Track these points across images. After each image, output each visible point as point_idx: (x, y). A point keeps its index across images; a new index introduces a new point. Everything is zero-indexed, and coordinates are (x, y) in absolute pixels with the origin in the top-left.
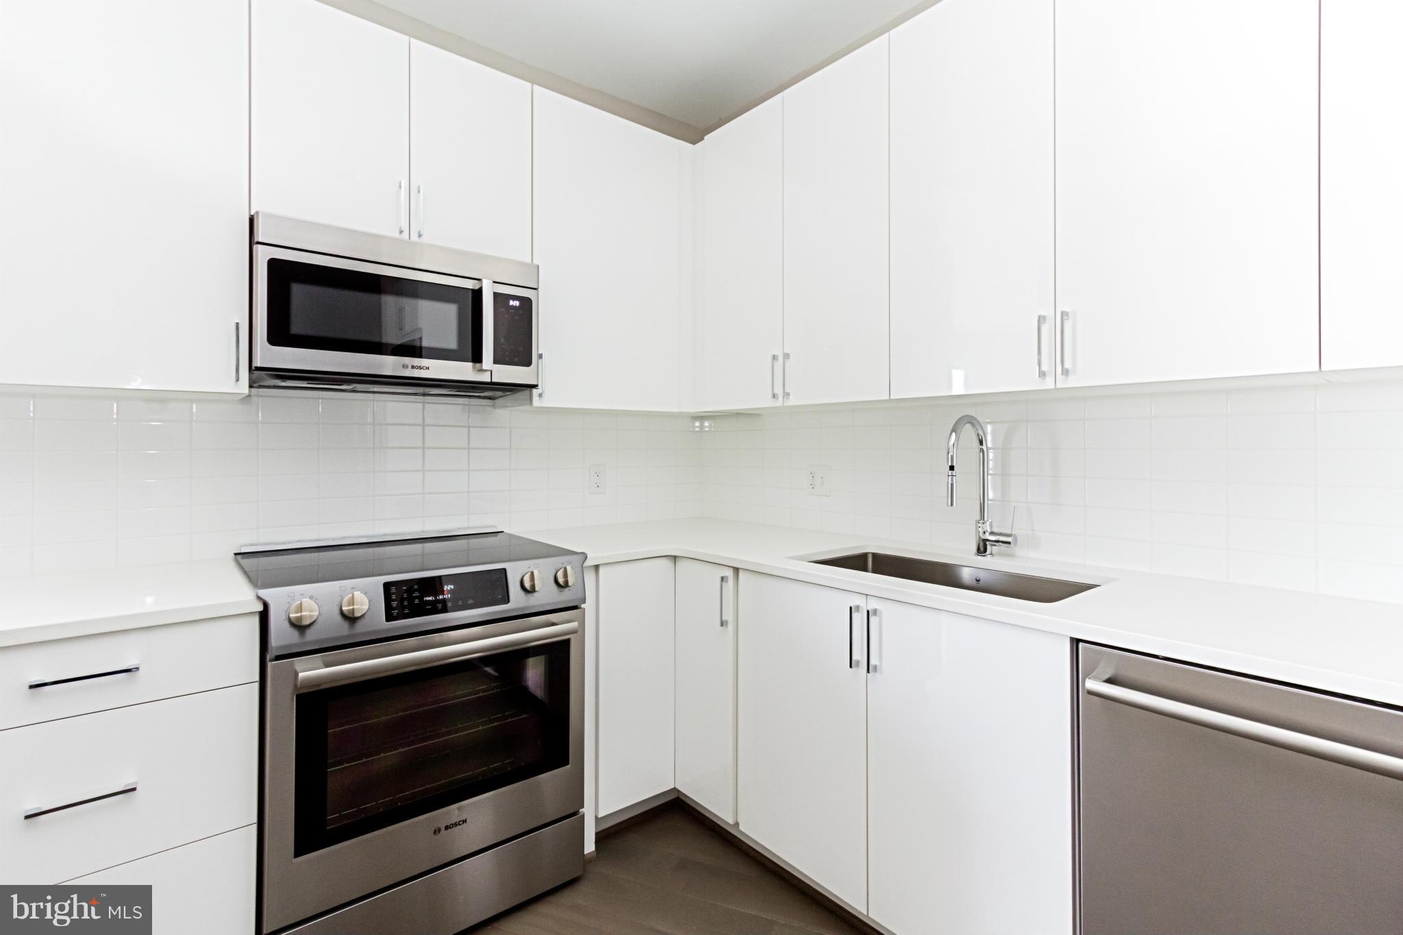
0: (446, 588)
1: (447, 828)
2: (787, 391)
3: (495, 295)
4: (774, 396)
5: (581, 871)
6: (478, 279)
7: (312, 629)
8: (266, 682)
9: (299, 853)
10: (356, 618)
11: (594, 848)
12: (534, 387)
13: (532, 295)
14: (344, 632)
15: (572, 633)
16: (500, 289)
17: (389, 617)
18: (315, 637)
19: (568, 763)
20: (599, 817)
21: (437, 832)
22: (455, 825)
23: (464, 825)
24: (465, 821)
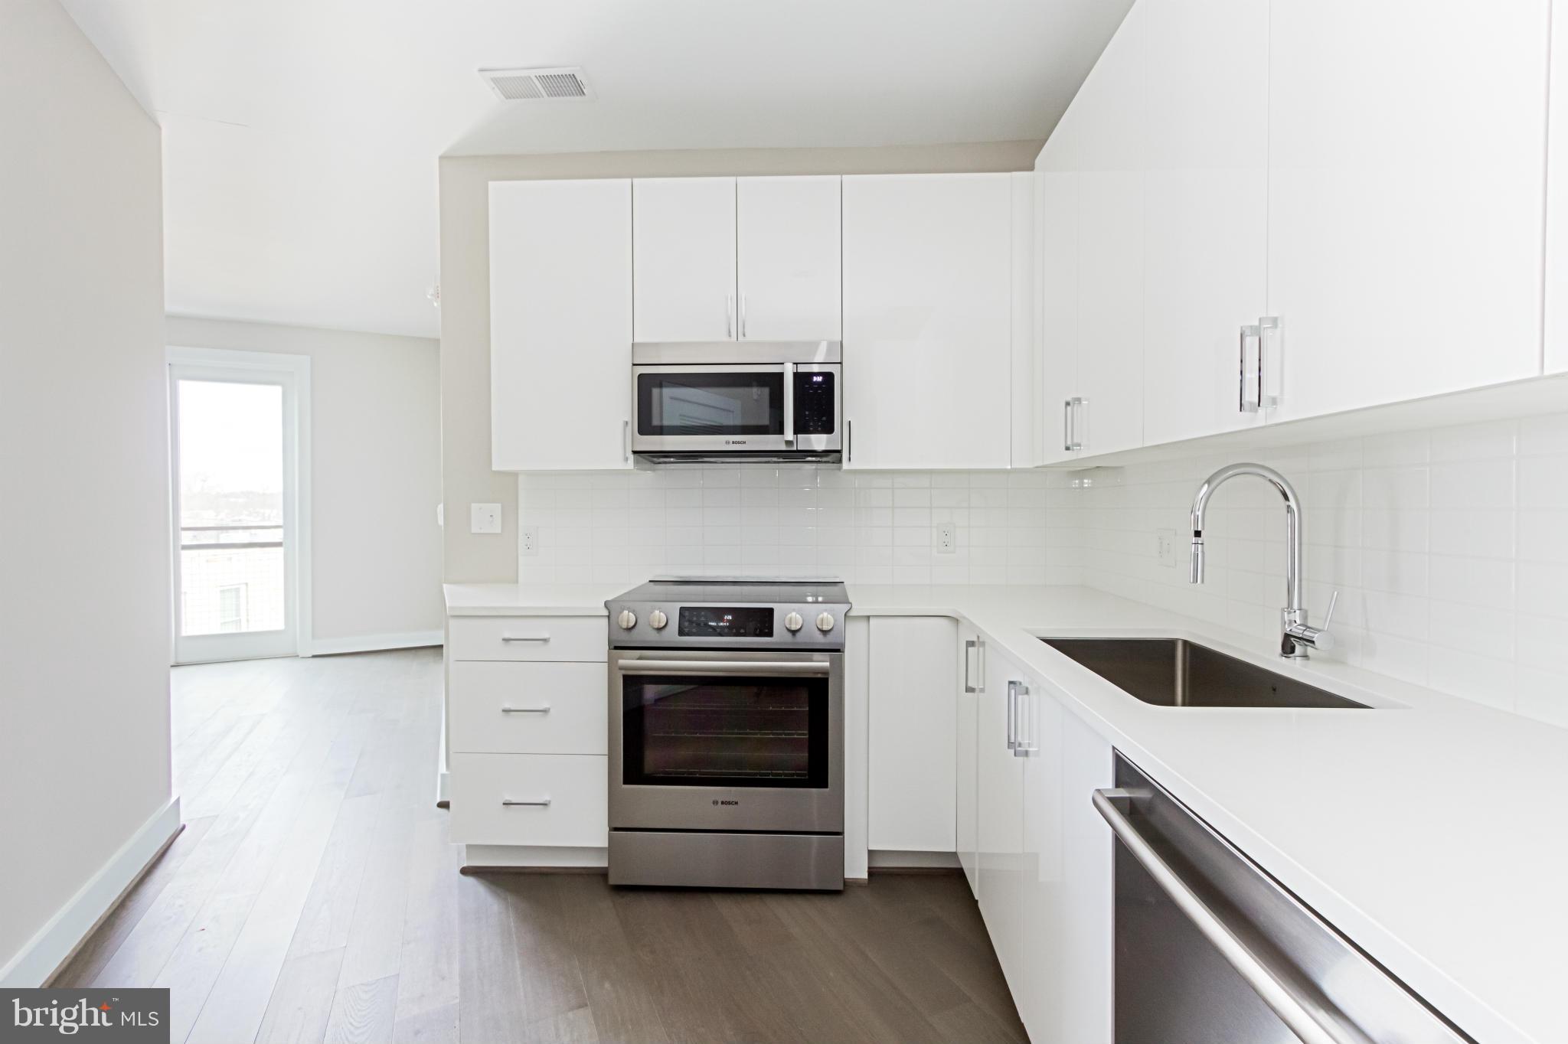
0: (726, 618)
1: (723, 803)
2: (1075, 441)
3: (796, 375)
4: (1067, 449)
5: (841, 887)
6: (783, 364)
7: (634, 631)
8: (611, 662)
9: (625, 782)
10: (660, 629)
11: (865, 876)
12: (839, 452)
13: (834, 369)
14: (653, 638)
15: (825, 672)
16: (802, 369)
17: (681, 633)
18: (635, 638)
19: (826, 787)
20: (870, 848)
21: (715, 803)
22: (729, 803)
23: (736, 806)
24: (736, 803)
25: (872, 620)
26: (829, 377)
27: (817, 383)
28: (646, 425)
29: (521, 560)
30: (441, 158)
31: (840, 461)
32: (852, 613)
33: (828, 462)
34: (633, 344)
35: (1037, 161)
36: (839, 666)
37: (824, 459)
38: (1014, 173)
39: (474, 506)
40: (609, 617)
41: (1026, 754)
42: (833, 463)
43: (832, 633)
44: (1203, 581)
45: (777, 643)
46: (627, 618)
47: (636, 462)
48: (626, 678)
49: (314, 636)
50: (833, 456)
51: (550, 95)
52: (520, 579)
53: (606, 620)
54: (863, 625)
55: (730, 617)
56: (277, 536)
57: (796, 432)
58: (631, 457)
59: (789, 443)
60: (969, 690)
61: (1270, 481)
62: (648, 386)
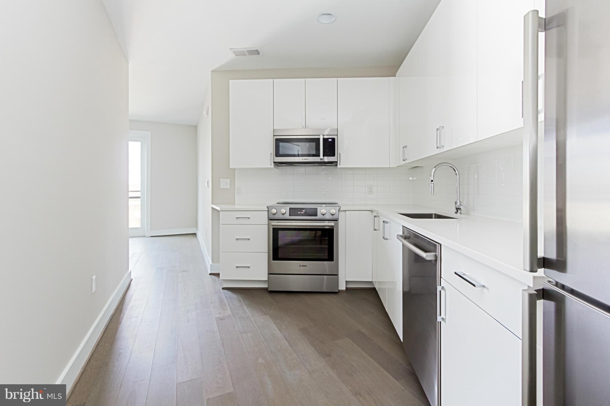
0: (303, 211)
1: (302, 266)
2: (406, 158)
3: (324, 139)
4: (403, 160)
5: (337, 291)
6: (320, 135)
7: (276, 215)
8: (269, 225)
9: (273, 260)
10: (283, 214)
11: (345, 289)
12: (337, 162)
13: (335, 137)
14: (282, 217)
15: (333, 226)
16: (326, 137)
17: (290, 215)
18: (276, 217)
19: (333, 261)
20: (347, 280)
21: (300, 266)
22: (304, 266)
23: (306, 267)
24: (306, 266)
25: (346, 211)
26: (333, 139)
27: (330, 141)
28: (277, 154)
29: (236, 196)
30: (212, 71)
31: (337, 165)
32: (341, 210)
33: (333, 166)
34: (274, 129)
35: (397, 74)
36: (337, 225)
37: (332, 165)
38: (390, 77)
39: (221, 180)
40: (268, 211)
41: (387, 239)
42: (335, 166)
43: (335, 215)
44: (433, 193)
45: (318, 218)
46: (274, 211)
47: (274, 166)
48: (273, 229)
49: (151, 230)
50: (334, 164)
51: (249, 55)
52: (236, 203)
53: (267, 211)
54: (344, 213)
55: (304, 211)
56: (138, 194)
57: (324, 156)
58: (273, 164)
59: (321, 159)
60: (375, 230)
61: (450, 166)
62: (278, 141)
